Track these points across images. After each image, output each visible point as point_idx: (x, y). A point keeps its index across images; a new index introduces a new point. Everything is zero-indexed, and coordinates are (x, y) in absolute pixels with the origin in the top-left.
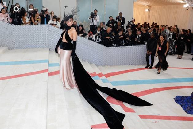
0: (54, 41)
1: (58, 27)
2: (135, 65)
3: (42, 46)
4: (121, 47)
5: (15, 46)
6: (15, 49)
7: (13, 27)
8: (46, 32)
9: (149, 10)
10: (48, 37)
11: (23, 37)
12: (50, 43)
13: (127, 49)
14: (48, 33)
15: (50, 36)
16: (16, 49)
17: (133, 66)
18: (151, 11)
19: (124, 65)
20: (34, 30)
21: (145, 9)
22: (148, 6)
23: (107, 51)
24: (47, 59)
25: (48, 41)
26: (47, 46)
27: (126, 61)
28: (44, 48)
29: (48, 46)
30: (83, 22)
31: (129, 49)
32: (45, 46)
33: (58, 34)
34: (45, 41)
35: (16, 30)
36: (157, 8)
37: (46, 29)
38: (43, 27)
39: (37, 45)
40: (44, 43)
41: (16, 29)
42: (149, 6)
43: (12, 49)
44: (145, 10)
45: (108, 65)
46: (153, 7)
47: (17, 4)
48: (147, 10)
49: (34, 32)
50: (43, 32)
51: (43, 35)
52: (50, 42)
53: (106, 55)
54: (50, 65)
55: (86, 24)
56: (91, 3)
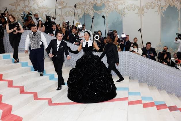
0: (135, 69)
1: (139, 54)
8: (127, 59)
10: (128, 64)
12: (131, 71)
14: (128, 61)
15: (130, 64)
24: (127, 87)
25: (128, 69)
26: (127, 73)
29: (128, 74)
32: (124, 73)
33: (140, 61)
34: (125, 69)
37: (126, 56)
38: (124, 54)
40: (124, 71)
47: (99, 31)
50: (123, 59)
51: (123, 62)
52: (131, 69)
54: (130, 93)
55: (172, 51)
56: (178, 27)
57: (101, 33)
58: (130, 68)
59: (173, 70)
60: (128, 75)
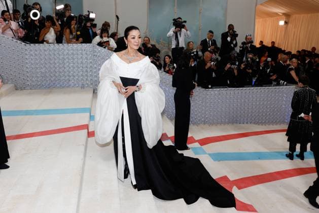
2: (257, 123)
3: (80, 83)
4: (230, 89)
5: (28, 83)
6: (28, 88)
7: (26, 48)
8: (89, 57)
9: (286, 23)
10: (91, 67)
11: (45, 67)
13: (242, 93)
14: (91, 61)
15: (95, 66)
16: (31, 89)
17: (254, 125)
18: (290, 25)
19: (236, 123)
20: (65, 53)
21: (278, 21)
22: (284, 14)
23: (204, 96)
24: (88, 106)
25: (90, 75)
26: (90, 83)
27: (240, 116)
28: (83, 87)
29: (92, 84)
30: (158, 42)
31: (246, 93)
32: (85, 83)
34: (87, 75)
35: (32, 53)
36: (301, 19)
37: (88, 53)
38: (83, 48)
39: (71, 82)
40: (85, 80)
41: (31, 50)
42: (287, 15)
43: (22, 90)
44: (278, 23)
45: (205, 124)
46: (294, 16)
48: (282, 23)
49: (65, 57)
50: (82, 58)
51: (82, 63)
53: (202, 103)
54: (92, 118)
55: (165, 46)
56: (175, 6)
57: (41, 8)
58: (95, 74)
59: (164, 77)
60: (91, 86)
